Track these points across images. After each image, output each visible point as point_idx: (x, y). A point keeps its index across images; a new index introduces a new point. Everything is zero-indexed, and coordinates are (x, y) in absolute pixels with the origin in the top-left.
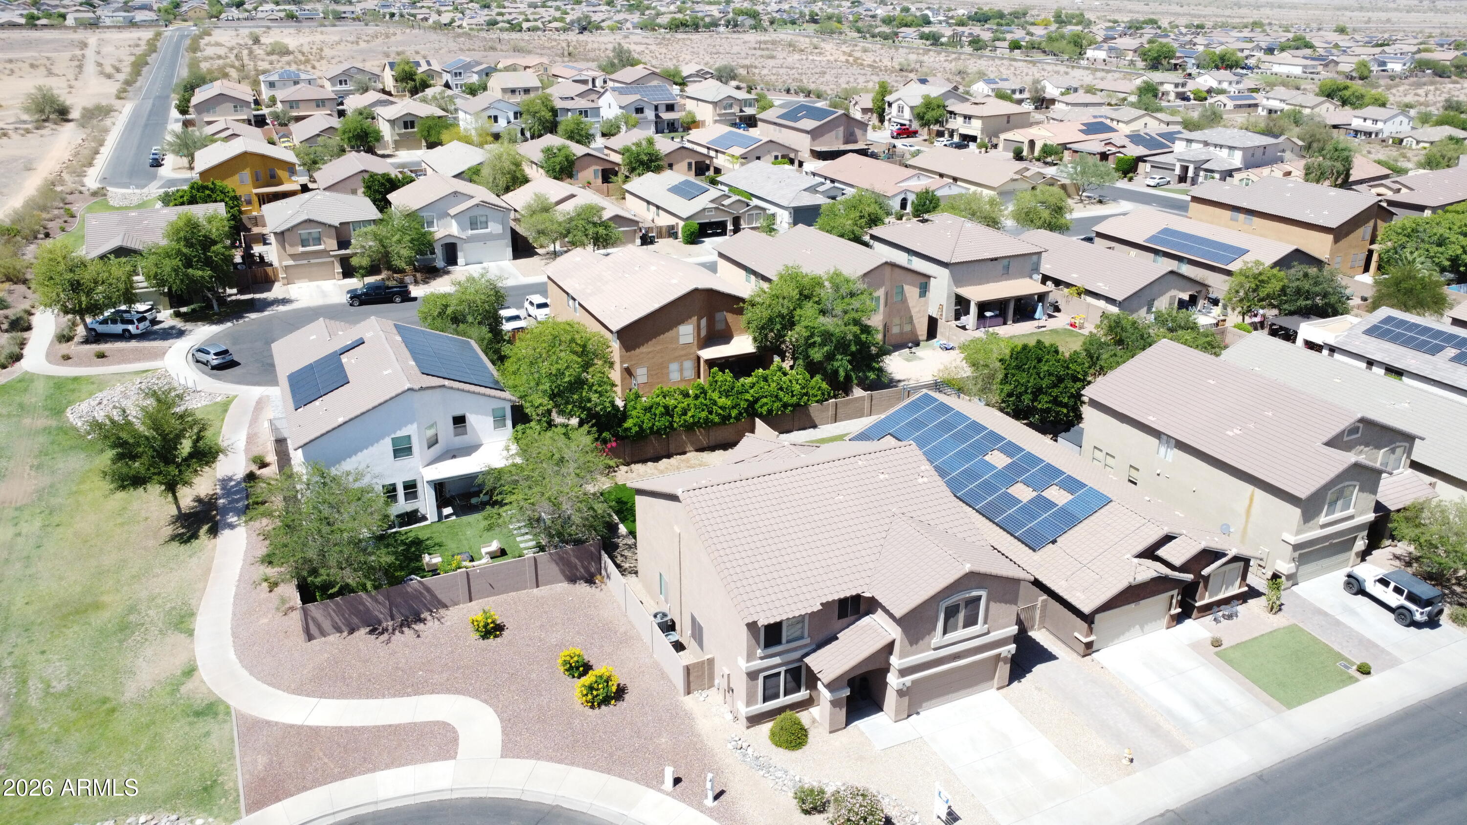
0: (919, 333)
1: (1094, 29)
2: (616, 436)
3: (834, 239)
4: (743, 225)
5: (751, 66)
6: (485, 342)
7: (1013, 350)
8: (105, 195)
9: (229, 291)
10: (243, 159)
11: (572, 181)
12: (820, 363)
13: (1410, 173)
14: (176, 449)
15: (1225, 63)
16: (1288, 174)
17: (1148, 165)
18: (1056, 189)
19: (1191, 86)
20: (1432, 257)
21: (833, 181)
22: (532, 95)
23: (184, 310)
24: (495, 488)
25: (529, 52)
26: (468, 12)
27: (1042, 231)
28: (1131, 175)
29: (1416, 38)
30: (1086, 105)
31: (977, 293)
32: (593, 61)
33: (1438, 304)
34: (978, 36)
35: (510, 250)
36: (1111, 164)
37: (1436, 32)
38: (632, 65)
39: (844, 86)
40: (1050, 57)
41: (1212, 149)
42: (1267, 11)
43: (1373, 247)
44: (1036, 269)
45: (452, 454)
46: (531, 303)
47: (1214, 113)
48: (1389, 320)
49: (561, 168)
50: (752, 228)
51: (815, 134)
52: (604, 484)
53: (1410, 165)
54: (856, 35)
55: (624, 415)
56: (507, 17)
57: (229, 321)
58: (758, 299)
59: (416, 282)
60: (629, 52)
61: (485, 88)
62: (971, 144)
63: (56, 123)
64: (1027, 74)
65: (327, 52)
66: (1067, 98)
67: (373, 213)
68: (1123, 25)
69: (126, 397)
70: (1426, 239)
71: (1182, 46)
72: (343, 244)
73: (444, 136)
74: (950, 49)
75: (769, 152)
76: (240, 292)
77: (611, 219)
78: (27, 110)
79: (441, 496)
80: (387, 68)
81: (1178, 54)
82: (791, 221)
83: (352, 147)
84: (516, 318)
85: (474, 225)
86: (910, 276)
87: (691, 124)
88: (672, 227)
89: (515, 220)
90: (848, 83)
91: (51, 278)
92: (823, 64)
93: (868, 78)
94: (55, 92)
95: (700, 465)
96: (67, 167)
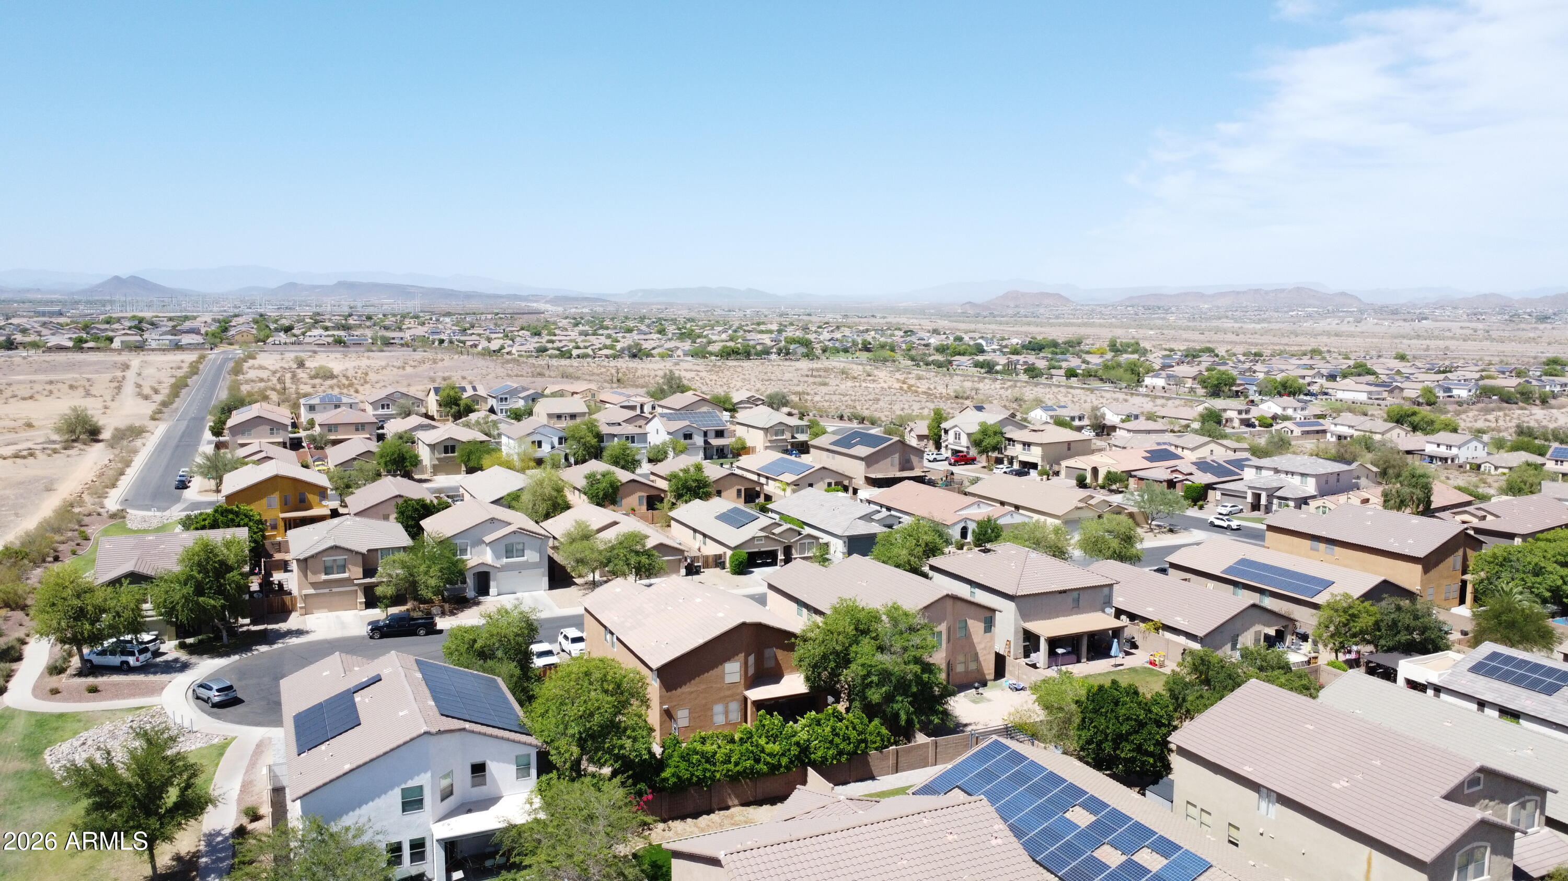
0: (986, 672)
1: (1151, 357)
2: (653, 787)
3: (890, 570)
4: (795, 555)
5: (804, 393)
6: (515, 679)
7: (1089, 691)
8: (124, 517)
9: (242, 621)
10: (275, 482)
11: (615, 508)
12: (878, 704)
13: (1494, 500)
14: (161, 798)
15: (1287, 389)
16: (1366, 501)
17: (1218, 493)
18: (1123, 518)
19: (1255, 413)
20: (1530, 588)
21: (889, 509)
22: (578, 420)
23: (190, 641)
24: (513, 849)
25: (578, 378)
26: (518, 339)
27: (1112, 561)
28: (1201, 503)
29: (1477, 365)
30: (1149, 432)
31: (1046, 628)
32: (643, 387)
33: (1545, 639)
34: (1033, 364)
35: (546, 580)
36: (1179, 492)
37: (1496, 360)
38: (682, 392)
39: (899, 413)
40: (1107, 384)
41: (1283, 476)
42: (1325, 339)
43: (1466, 577)
44: (1108, 602)
45: (468, 807)
46: (566, 637)
47: (1282, 440)
48: (1494, 656)
49: (604, 494)
50: (804, 558)
51: (869, 461)
52: (637, 845)
53: (1492, 491)
54: (910, 363)
55: (661, 764)
56: (557, 344)
57: (235, 653)
58: (810, 635)
59: (443, 614)
60: (680, 378)
61: (530, 413)
62: (1031, 471)
63: (85, 444)
64: (1085, 402)
65: (372, 377)
66: (1128, 425)
67: (404, 539)
68: (1180, 353)
69: (113, 736)
70: (1521, 568)
71: (1242, 373)
72: (369, 572)
73: (485, 461)
74: (1006, 377)
75: (822, 479)
76: (254, 623)
77: (655, 547)
78: (58, 430)
79: (452, 858)
80: (432, 393)
81: (1238, 382)
82: (845, 551)
83: (389, 472)
84: (549, 653)
85: (509, 553)
86: (973, 609)
87: (741, 450)
88: (720, 556)
89: (554, 548)
90: (903, 409)
91: (54, 604)
92: (877, 391)
93: (923, 404)
94: (89, 412)
95: (746, 822)
96: (88, 489)
